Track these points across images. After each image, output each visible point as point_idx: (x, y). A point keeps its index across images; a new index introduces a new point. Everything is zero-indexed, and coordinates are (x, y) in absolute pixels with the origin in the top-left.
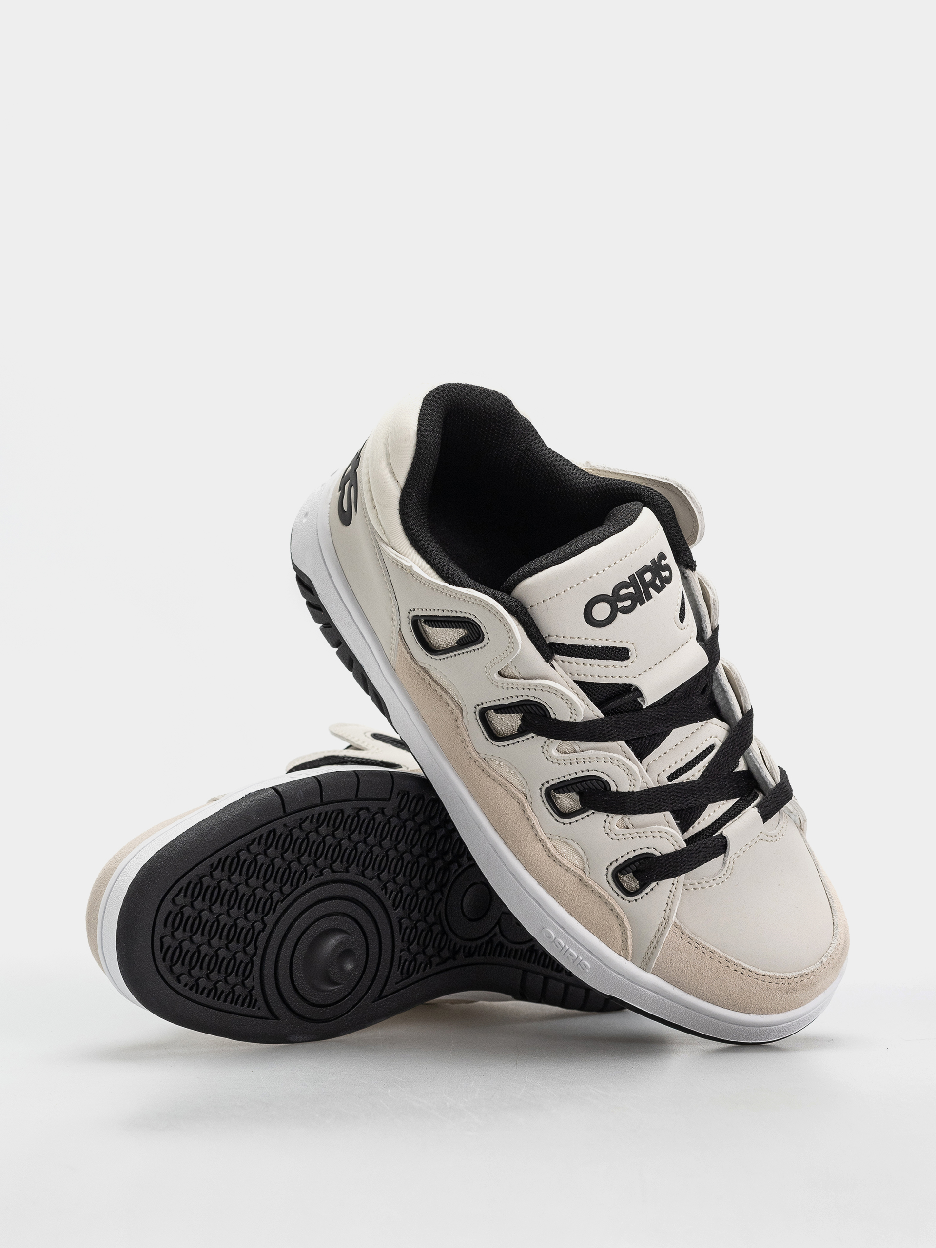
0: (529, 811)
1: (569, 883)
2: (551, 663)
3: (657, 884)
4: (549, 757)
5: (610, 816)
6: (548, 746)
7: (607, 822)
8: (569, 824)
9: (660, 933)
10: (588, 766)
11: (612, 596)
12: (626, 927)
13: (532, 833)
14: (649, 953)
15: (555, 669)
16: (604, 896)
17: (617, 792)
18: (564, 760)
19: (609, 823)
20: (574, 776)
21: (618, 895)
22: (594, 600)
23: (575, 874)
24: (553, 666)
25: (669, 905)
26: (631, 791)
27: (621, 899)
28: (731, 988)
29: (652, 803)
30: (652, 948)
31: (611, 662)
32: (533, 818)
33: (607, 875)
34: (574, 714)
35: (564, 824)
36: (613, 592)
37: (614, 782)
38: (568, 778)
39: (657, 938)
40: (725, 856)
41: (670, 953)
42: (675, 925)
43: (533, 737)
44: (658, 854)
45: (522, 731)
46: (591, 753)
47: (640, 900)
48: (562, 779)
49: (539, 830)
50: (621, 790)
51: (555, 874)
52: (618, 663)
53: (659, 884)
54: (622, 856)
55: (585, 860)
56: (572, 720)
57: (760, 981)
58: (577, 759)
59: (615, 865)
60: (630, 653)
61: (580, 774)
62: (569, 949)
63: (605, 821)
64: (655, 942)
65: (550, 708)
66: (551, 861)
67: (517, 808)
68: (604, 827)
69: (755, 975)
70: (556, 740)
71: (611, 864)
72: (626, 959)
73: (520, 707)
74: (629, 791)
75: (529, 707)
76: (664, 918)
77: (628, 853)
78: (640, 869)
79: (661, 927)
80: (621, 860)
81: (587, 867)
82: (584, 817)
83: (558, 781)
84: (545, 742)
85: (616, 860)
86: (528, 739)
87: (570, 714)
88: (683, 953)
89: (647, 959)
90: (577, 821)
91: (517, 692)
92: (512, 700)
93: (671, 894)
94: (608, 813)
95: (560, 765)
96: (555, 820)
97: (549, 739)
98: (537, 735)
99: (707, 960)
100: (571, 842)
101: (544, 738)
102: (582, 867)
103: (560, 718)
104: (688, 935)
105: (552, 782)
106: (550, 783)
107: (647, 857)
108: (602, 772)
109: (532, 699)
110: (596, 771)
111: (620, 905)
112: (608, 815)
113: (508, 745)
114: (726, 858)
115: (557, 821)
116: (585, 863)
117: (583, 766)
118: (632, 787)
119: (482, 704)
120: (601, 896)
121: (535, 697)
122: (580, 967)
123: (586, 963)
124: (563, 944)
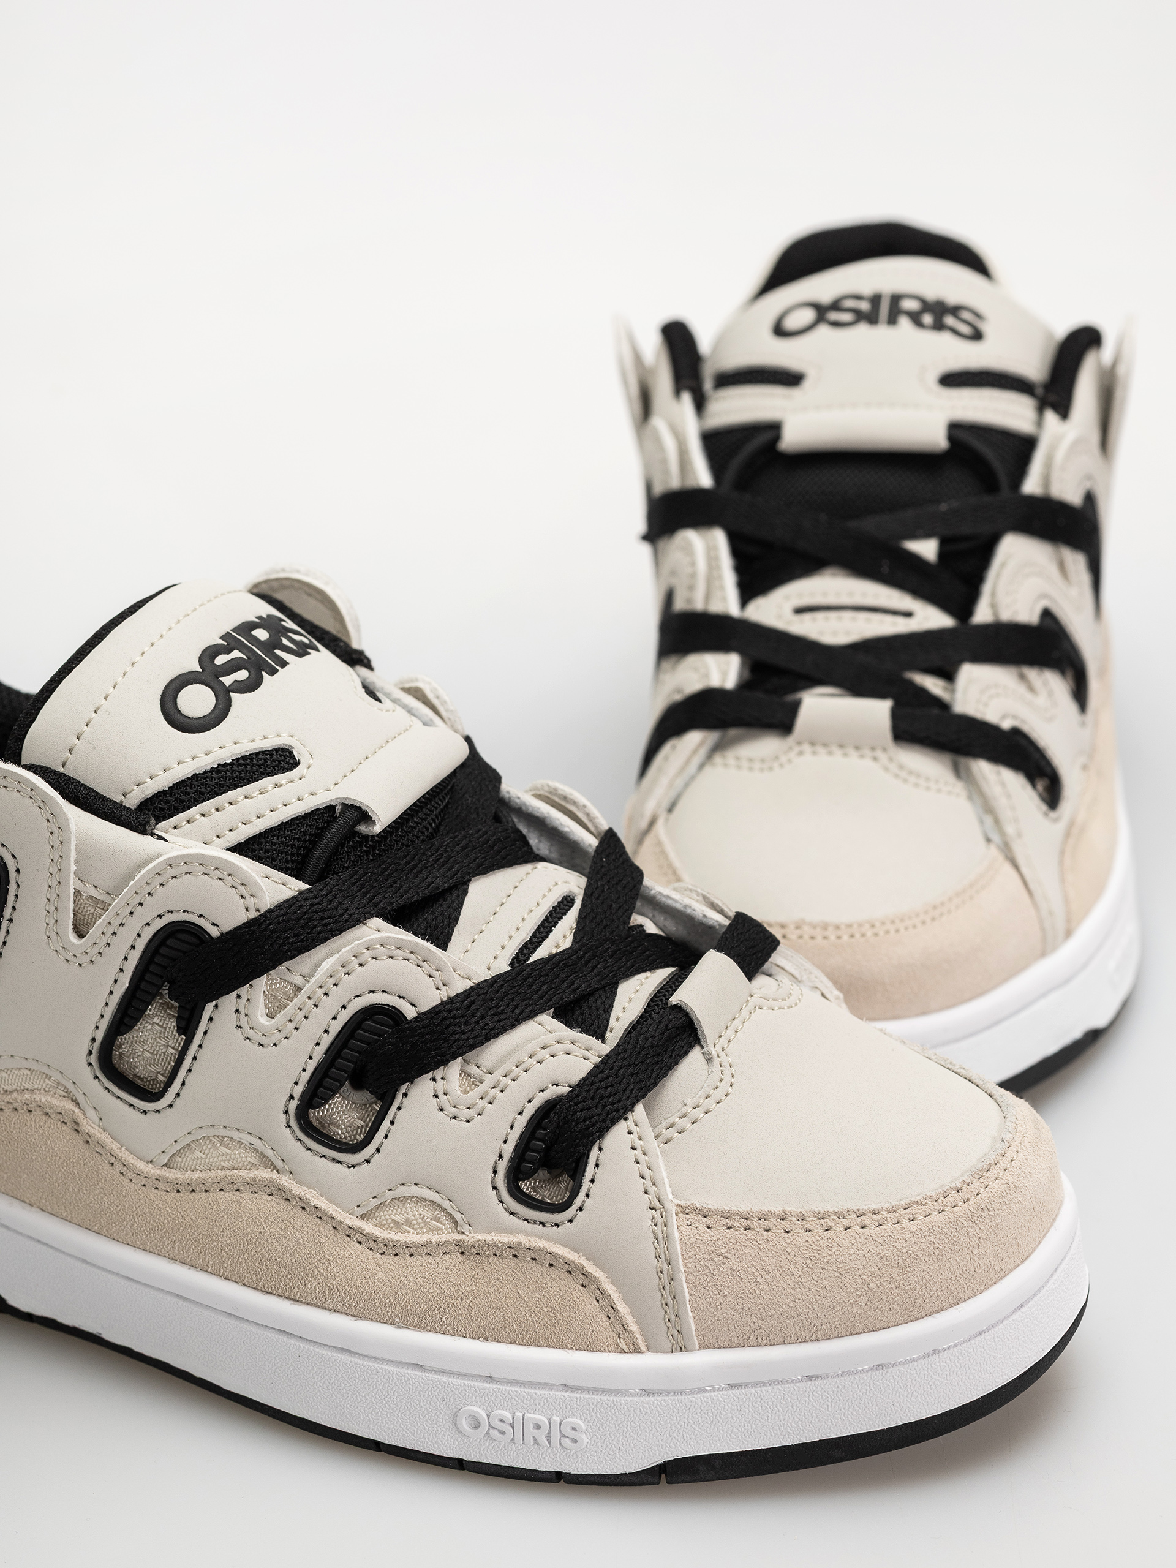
0: (297, 1189)
2: (152, 835)
3: (600, 1149)
4: (262, 1040)
5: (438, 1078)
6: (246, 1015)
7: (441, 1095)
8: (377, 1155)
9: (662, 1240)
10: (339, 995)
11: (203, 671)
12: (597, 1280)
13: (326, 1230)
14: (670, 1301)
15: (167, 841)
16: (520, 1244)
17: (420, 1017)
18: (290, 1021)
19: (445, 1094)
20: (327, 1040)
21: (543, 1224)
22: (173, 686)
23: (444, 1249)
24: (160, 838)
25: (647, 1175)
26: (445, 999)
27: (555, 1228)
28: (861, 1267)
29: (501, 1009)
30: (667, 1287)
31: (267, 782)
32: (308, 1196)
33: (502, 1202)
34: (248, 896)
35: (368, 1161)
36: (200, 665)
37: (403, 998)
38: (319, 1053)
39: (662, 1256)
40: (702, 1047)
41: (707, 1272)
42: (684, 1210)
43: (216, 1006)
44: (565, 1090)
45: (188, 1026)
46: (326, 965)
47: (588, 1202)
48: (312, 1066)
49: (332, 1209)
50: (425, 1007)
51: (411, 1278)
52: (281, 778)
53: (602, 1147)
54: (505, 1142)
55: (446, 1204)
56: (253, 914)
57: (906, 1223)
58: (309, 998)
59: (503, 1166)
60: (295, 753)
61: (336, 1027)
62: (524, 1415)
63: (436, 1096)
64: (665, 1267)
65: (201, 916)
66: (389, 1259)
67: (274, 1205)
68: (441, 1110)
69: (889, 1216)
70: (251, 985)
71: (495, 1172)
72: (637, 1350)
73: (152, 968)
74: (442, 1001)
75: (163, 950)
76: (651, 1209)
77: (512, 1127)
78: (548, 1149)
79: (658, 1230)
80: (509, 1150)
81: (458, 1216)
82: (395, 1117)
83: (306, 1077)
84: (237, 1011)
85: (501, 1157)
86: (205, 1033)
87: (241, 901)
88: (729, 1256)
89: (673, 1318)
90: (386, 1137)
91: (127, 936)
92: (130, 967)
93: (638, 1153)
94: (430, 1075)
95: (290, 1040)
96: (349, 1167)
97: (239, 996)
98: (214, 1003)
99: (783, 1242)
100: (402, 1191)
101: (228, 1001)
102: (448, 1223)
103: (228, 925)
104: (716, 1212)
105: (298, 1091)
106: (297, 1096)
107: (549, 1109)
108: (371, 992)
109: (159, 924)
110: (358, 996)
111: (558, 1241)
112: (434, 1079)
113: (183, 1084)
114: (705, 1049)
115: (353, 1166)
116: (451, 1211)
117: (330, 1005)
118: (444, 988)
119: (94, 1040)
120: (515, 1252)
121: (160, 916)
122: (567, 1442)
123: (571, 1422)
124: (508, 1416)
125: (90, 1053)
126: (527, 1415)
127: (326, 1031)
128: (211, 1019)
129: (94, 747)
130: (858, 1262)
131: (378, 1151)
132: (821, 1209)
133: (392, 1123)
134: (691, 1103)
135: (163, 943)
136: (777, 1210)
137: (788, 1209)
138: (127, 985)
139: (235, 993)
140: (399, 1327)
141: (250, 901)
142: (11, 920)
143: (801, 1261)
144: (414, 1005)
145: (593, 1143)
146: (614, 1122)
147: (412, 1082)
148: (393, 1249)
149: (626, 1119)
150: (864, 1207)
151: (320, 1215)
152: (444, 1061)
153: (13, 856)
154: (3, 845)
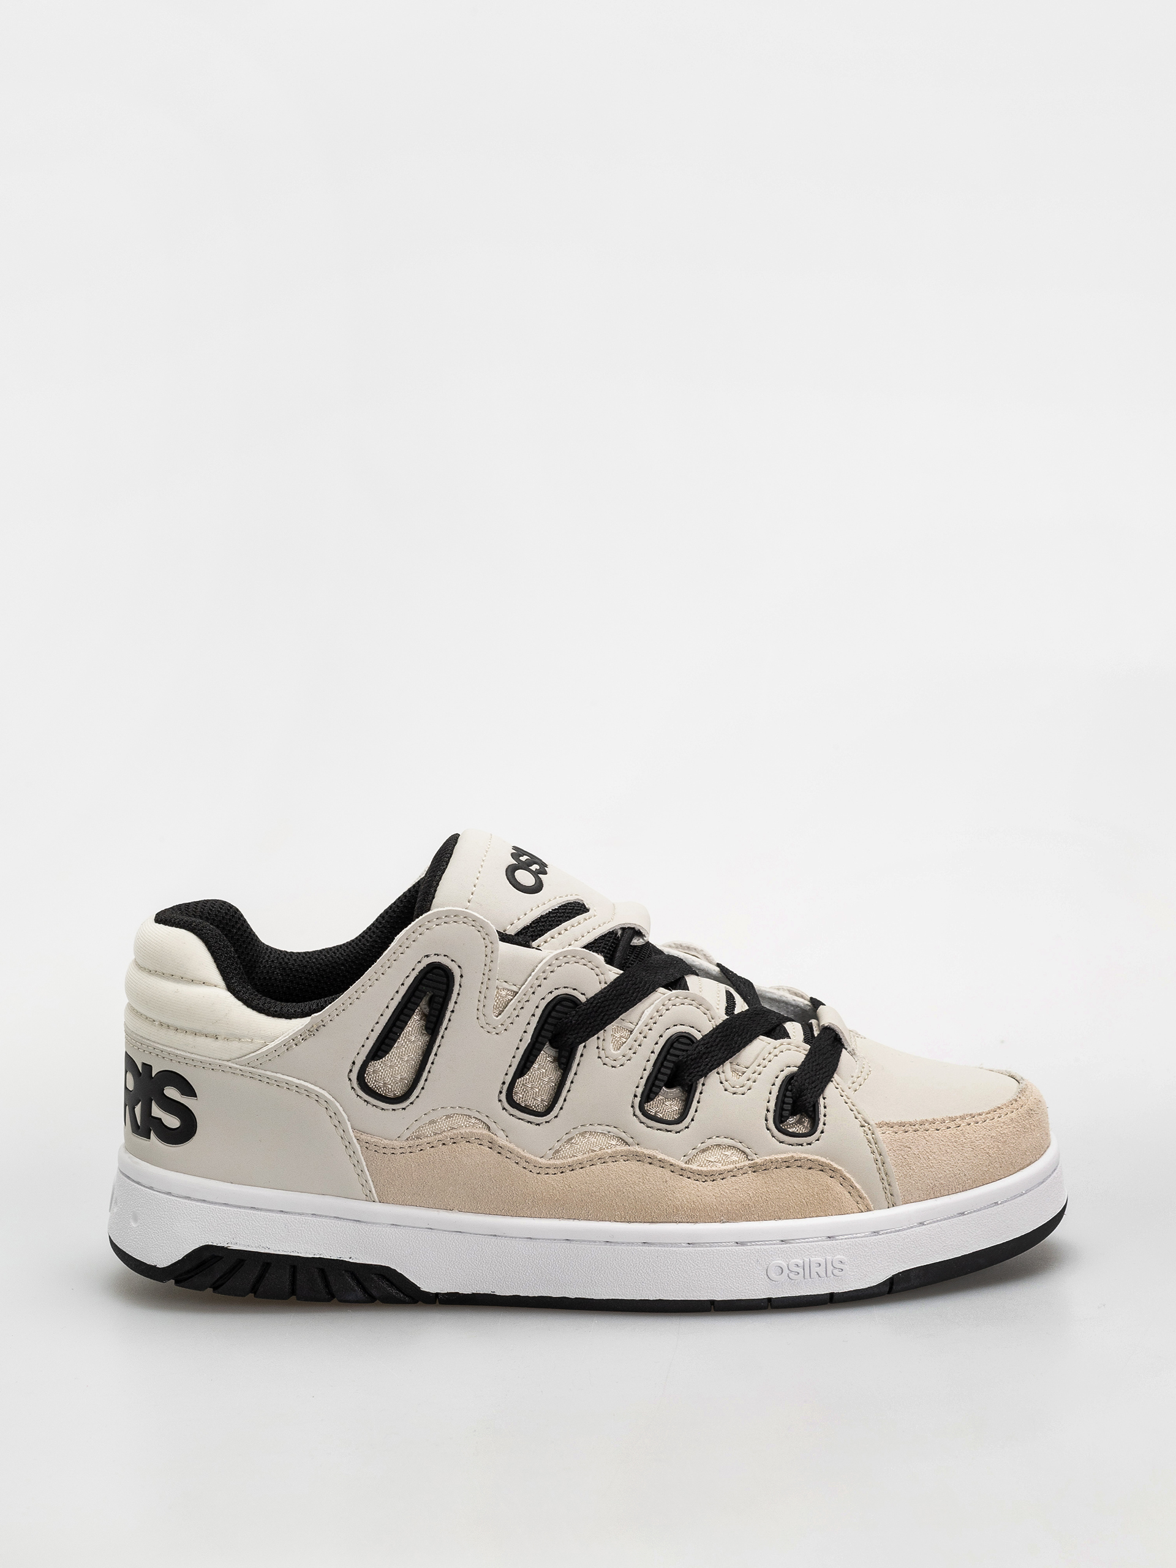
0: (645, 1153)
1: (748, 1185)
2: (532, 947)
3: (824, 1098)
4: (614, 1063)
5: (720, 1072)
6: (603, 1050)
7: (724, 1082)
8: (692, 1123)
9: (874, 1144)
10: (658, 1029)
11: (519, 864)
12: (839, 1170)
13: (667, 1173)
14: (885, 1178)
15: (541, 950)
16: (789, 1158)
17: (705, 1037)
18: (630, 1049)
19: (726, 1081)
20: (654, 1057)
21: (801, 1145)
22: (509, 871)
23: (742, 1171)
24: (537, 949)
25: (854, 1109)
27: (809, 1146)
28: (983, 1144)
31: (579, 918)
32: (654, 1155)
33: (774, 1137)
35: (687, 1127)
36: (516, 861)
37: (693, 1027)
38: (650, 1066)
39: (876, 1151)
41: (901, 1157)
42: (880, 1125)
43: (585, 1047)
44: (796, 1069)
45: (564, 1063)
46: (647, 1013)
47: (825, 1127)
48: (646, 1074)
49: (669, 1160)
52: (584, 915)
53: (825, 1096)
54: (769, 1102)
55: (739, 1145)
56: (604, 986)
57: (997, 1118)
58: (640, 1034)
59: (771, 1116)
60: (585, 904)
61: (658, 1049)
63: (721, 1082)
64: (879, 1158)
65: (574, 989)
66: (710, 1183)
67: (633, 1165)
68: (726, 1090)
69: (987, 1115)
70: (605, 1030)
71: (766, 1120)
72: (869, 1210)
73: (546, 1027)
74: (714, 1028)
75: (554, 1014)
76: (862, 1127)
77: (770, 1093)
78: (794, 1102)
79: (870, 1137)
80: (772, 1106)
81: (747, 1151)
82: (699, 1099)
83: (643, 1081)
84: (598, 1048)
85: (768, 1111)
86: (578, 1065)
87: (597, 977)
88: (911, 1146)
89: (887, 1186)
90: (696, 1111)
91: (530, 1008)
92: (531, 1029)
93: (845, 1098)
94: (716, 1070)
95: (631, 1060)
96: (676, 1133)
97: (598, 1038)
98: (584, 1044)
99: (937, 1135)
100: (709, 1143)
101: (592, 1042)
102: (743, 1156)
103: (591, 994)
104: (897, 1124)
105: (640, 1091)
106: (639, 1095)
107: (789, 1080)
108: (674, 1026)
109: (550, 997)
110: (668, 1029)
111: (812, 1154)
112: (718, 1073)
113: (565, 1100)
114: (849, 1049)
115: (679, 1132)
116: (743, 1148)
117: (653, 1036)
118: (713, 1020)
119: (504, 1083)
120: (787, 1163)
121: (551, 992)
122: (836, 1272)
123: (838, 1258)
124: (800, 1262)
125: (501, 1092)
126: (812, 1259)
127: (652, 1052)
128: (582, 1055)
129: (481, 905)
130: (980, 1141)
131: (692, 1120)
132: (953, 1115)
133: (698, 1102)
134: (855, 1075)
135: (553, 1008)
136: (930, 1119)
137: (935, 1118)
138: (530, 1041)
139: (596, 1036)
140: (723, 1222)
141: (602, 977)
142: (453, 1011)
143: (950, 1144)
144: (699, 1031)
145: (820, 1096)
146: (827, 1083)
147: (706, 1076)
148: (710, 1176)
149: (832, 1081)
150: (974, 1112)
151: (662, 1163)
152: (721, 1062)
153: (459, 967)
154: (452, 960)
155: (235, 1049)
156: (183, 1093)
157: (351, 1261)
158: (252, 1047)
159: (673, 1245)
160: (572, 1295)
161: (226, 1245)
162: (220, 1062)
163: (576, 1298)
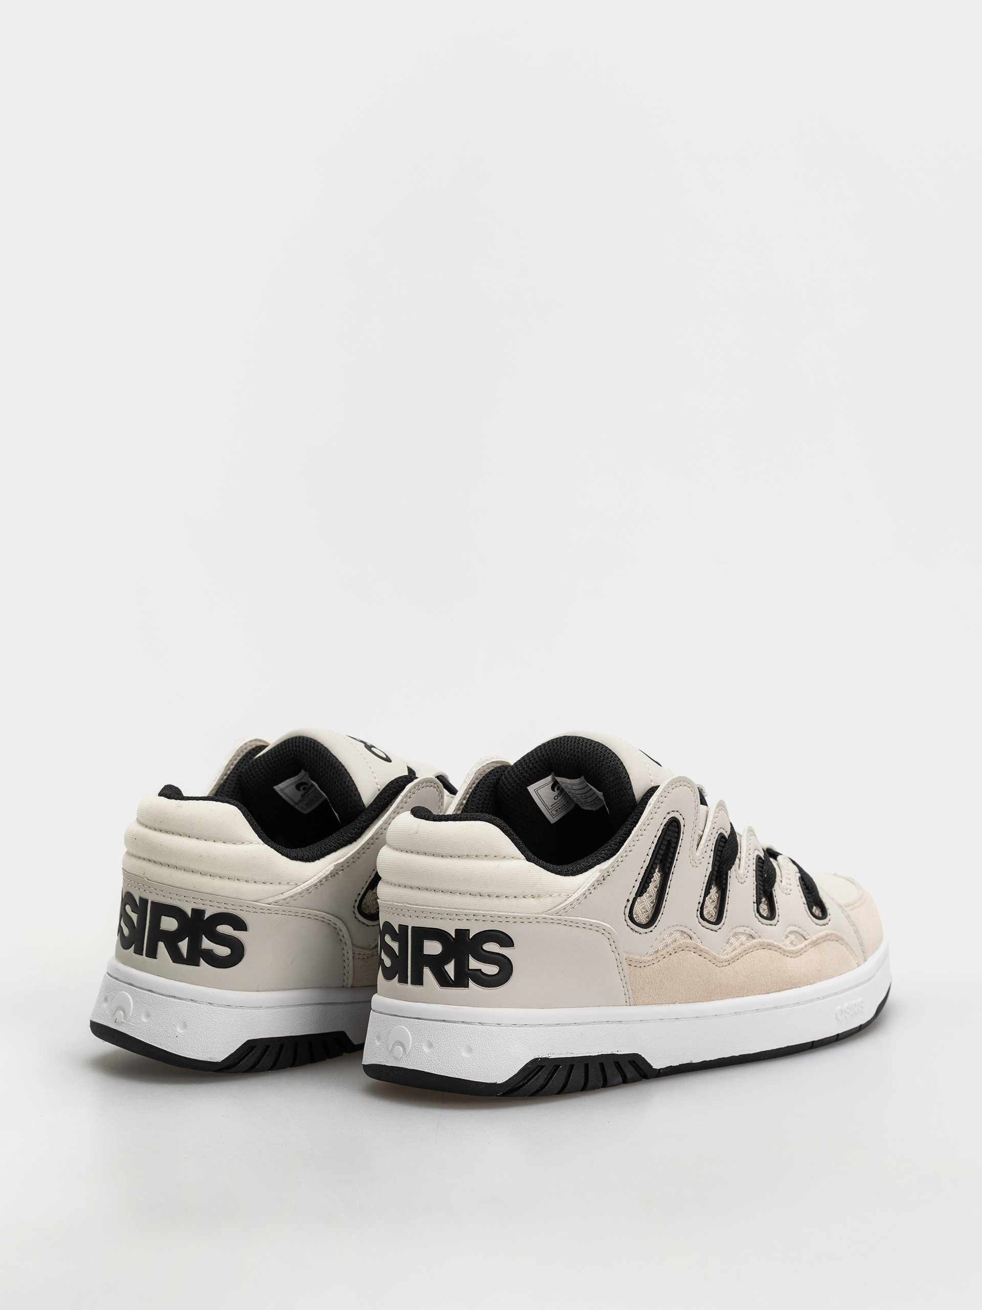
4: (742, 881)
7: (780, 887)
13: (779, 955)
18: (746, 869)
20: (755, 874)
27: (828, 925)
33: (813, 921)
35: (778, 921)
38: (755, 881)
48: (755, 887)
49: (779, 944)
54: (802, 898)
55: (799, 930)
58: (747, 858)
59: (806, 907)
61: (755, 868)
68: (783, 892)
75: (718, 850)
77: (800, 892)
80: (804, 900)
81: (804, 933)
82: (776, 901)
83: (755, 891)
85: (804, 904)
90: (778, 909)
91: (710, 845)
92: (711, 861)
94: (776, 880)
98: (730, 869)
102: (802, 938)
105: (755, 899)
106: (755, 902)
112: (777, 882)
113: (727, 911)
116: (801, 932)
117: (751, 859)
119: (700, 902)
120: (824, 938)
121: (716, 835)
122: (861, 1009)
124: (848, 1006)
125: (698, 910)
126: (852, 1002)
127: (754, 871)
128: (730, 877)
131: (779, 916)
138: (711, 869)
142: (679, 853)
151: (775, 948)
153: (683, 819)
154: (681, 815)
155: (547, 902)
156: (503, 945)
157: (618, 1053)
158: (559, 900)
159: (812, 1001)
160: (737, 1053)
161: (547, 1056)
162: (536, 915)
163: (740, 1055)
